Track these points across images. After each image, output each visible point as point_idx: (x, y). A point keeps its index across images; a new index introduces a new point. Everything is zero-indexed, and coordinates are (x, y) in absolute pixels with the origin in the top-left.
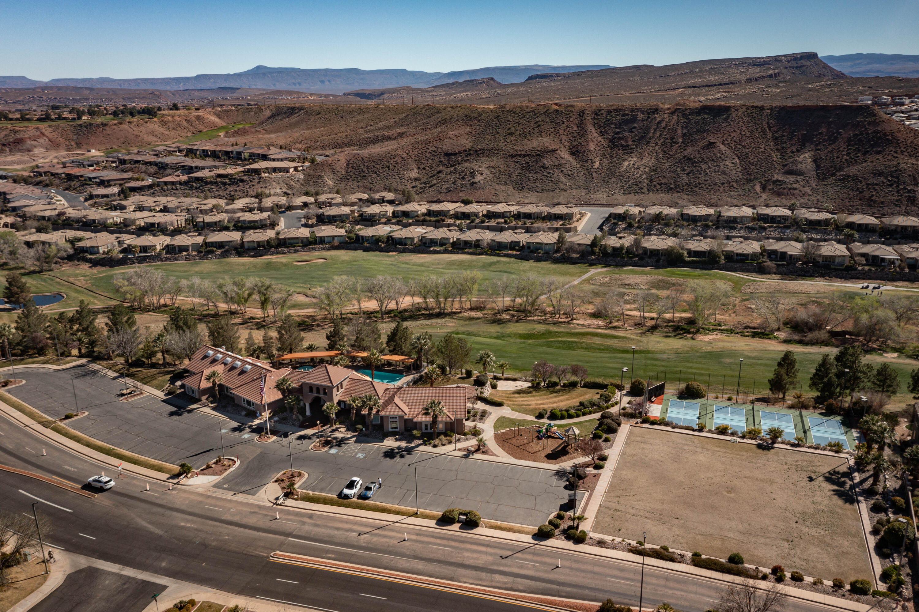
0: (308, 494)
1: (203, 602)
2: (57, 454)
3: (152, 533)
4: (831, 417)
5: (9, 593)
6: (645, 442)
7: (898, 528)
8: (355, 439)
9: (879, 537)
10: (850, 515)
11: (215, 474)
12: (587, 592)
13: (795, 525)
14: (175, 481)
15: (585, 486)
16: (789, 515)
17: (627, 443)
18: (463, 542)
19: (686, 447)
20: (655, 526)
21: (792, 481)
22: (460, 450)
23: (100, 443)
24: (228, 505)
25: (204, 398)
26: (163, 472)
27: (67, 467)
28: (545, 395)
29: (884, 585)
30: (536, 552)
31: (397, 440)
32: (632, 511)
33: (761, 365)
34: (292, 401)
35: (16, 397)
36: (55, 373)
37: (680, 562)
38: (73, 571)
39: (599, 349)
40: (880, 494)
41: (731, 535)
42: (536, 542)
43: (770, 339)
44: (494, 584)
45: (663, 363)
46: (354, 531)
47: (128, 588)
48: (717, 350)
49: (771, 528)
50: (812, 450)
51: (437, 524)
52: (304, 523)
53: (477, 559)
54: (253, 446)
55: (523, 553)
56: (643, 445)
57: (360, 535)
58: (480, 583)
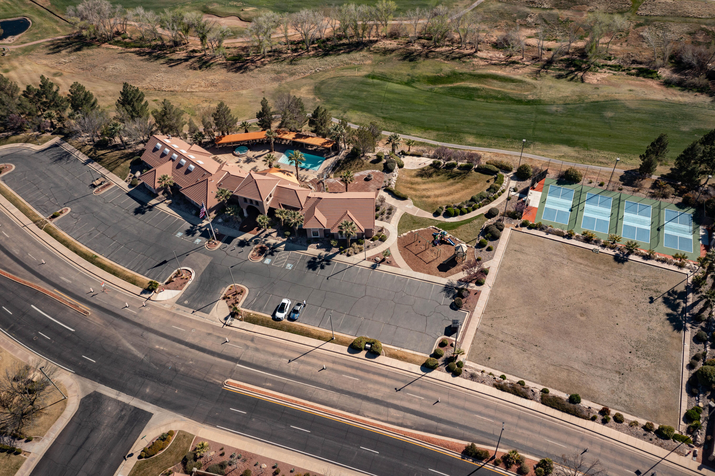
0: (249, 314)
1: (180, 431)
2: (53, 262)
3: (135, 357)
4: (686, 210)
5: (42, 418)
6: (521, 252)
7: (710, 374)
8: (284, 245)
9: (693, 371)
10: (675, 344)
11: (176, 288)
12: (457, 430)
13: (628, 355)
14: (147, 296)
15: (468, 306)
16: (626, 343)
17: (506, 253)
18: (368, 372)
19: (554, 258)
20: (517, 354)
21: (636, 302)
22: (369, 259)
23: (85, 249)
24: (190, 325)
25: (160, 193)
26: (137, 286)
27: (63, 278)
28: (443, 180)
29: (685, 425)
30: (423, 384)
31: (318, 247)
32: (501, 337)
33: (638, 120)
34: (231, 213)
35: (10, 186)
36: (36, 156)
37: (531, 399)
38: (84, 396)
39: (496, 98)
40: (705, 320)
41: (576, 366)
42: (424, 373)
43: (652, 78)
44: (390, 419)
45: (551, 118)
46: (285, 357)
47: (125, 415)
48: (602, 99)
49: (609, 359)
50: (659, 264)
51: (349, 351)
52: (247, 347)
53: (377, 391)
54: (204, 253)
55: (413, 385)
56: (520, 256)
57: (290, 361)
58: (379, 417)
